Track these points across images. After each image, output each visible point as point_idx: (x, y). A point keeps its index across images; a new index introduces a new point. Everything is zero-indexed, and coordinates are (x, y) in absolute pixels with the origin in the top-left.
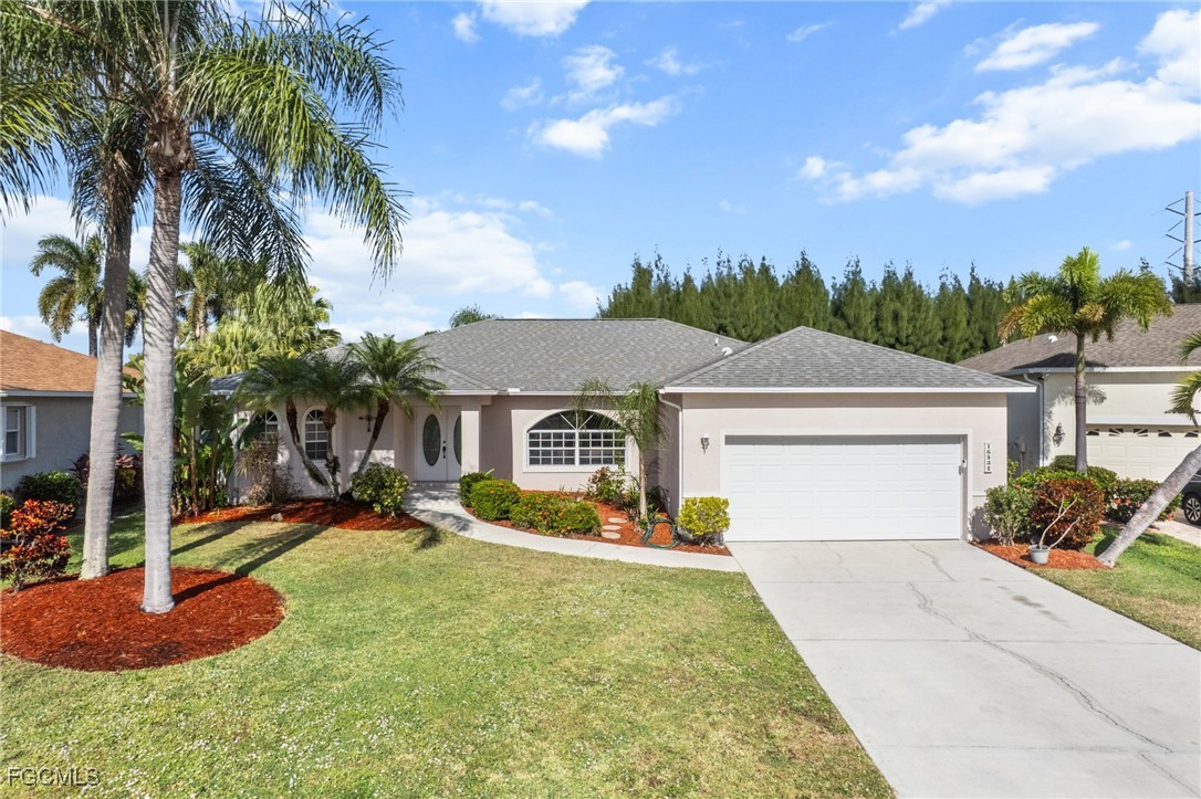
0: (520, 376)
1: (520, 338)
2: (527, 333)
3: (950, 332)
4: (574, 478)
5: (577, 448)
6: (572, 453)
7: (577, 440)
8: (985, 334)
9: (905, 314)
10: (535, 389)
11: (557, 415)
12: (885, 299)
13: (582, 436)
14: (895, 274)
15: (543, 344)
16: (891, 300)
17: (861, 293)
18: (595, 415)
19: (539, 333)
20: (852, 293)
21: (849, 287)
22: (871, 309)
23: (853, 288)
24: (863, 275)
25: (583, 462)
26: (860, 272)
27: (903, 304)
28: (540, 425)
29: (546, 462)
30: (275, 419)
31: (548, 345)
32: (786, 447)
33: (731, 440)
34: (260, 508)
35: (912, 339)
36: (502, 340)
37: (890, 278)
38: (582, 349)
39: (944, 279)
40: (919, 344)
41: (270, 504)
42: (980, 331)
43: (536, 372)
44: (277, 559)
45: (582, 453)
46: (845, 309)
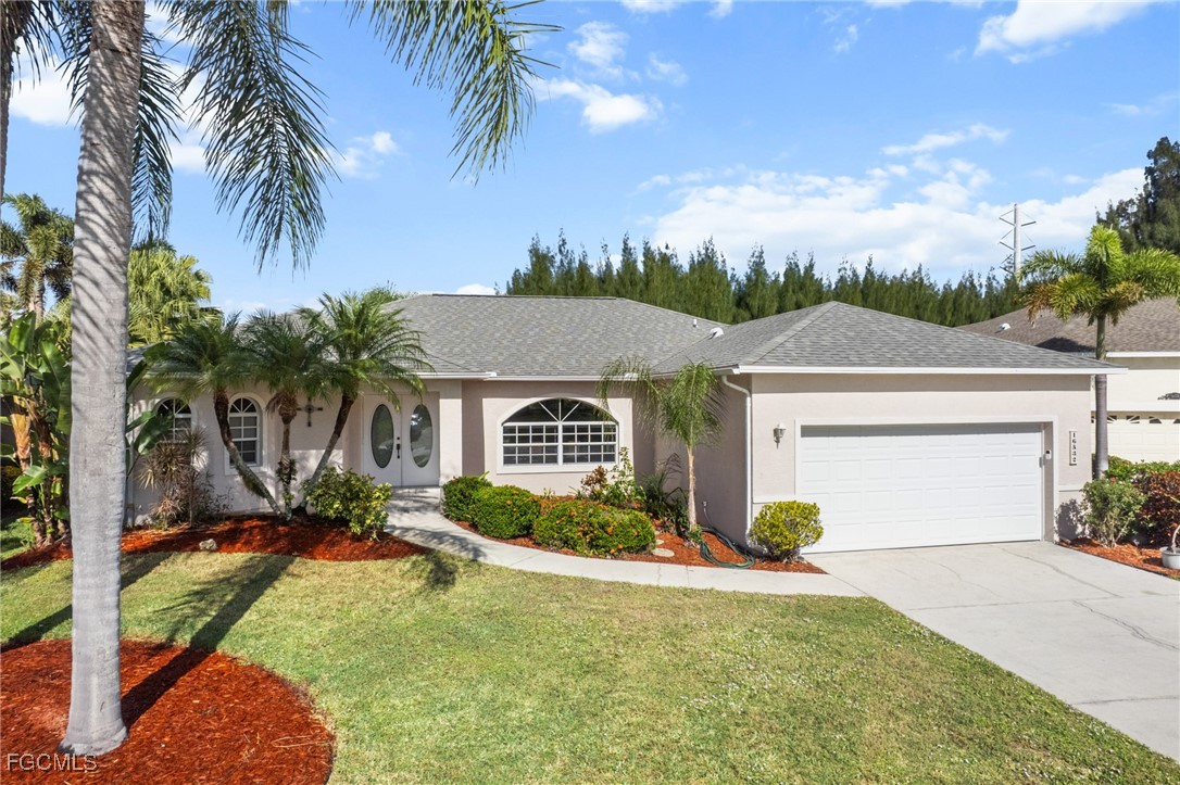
0: (489, 358)
1: (471, 316)
2: (476, 310)
4: (558, 480)
5: (560, 444)
6: (554, 449)
7: (560, 434)
10: (513, 373)
11: (537, 404)
12: (787, 291)
13: (566, 429)
14: (797, 266)
15: (500, 323)
16: (793, 291)
17: (764, 284)
18: (582, 403)
19: (490, 310)
20: (756, 285)
21: (754, 278)
23: (757, 280)
24: (766, 266)
25: (567, 460)
26: (764, 263)
28: (517, 417)
29: (524, 461)
30: (187, 410)
31: (505, 324)
32: (863, 438)
33: (808, 431)
34: (173, 531)
36: (450, 317)
37: (791, 271)
38: (549, 328)
39: (843, 271)
41: (185, 526)
43: (506, 354)
44: (246, 615)
45: (566, 449)
46: (748, 300)
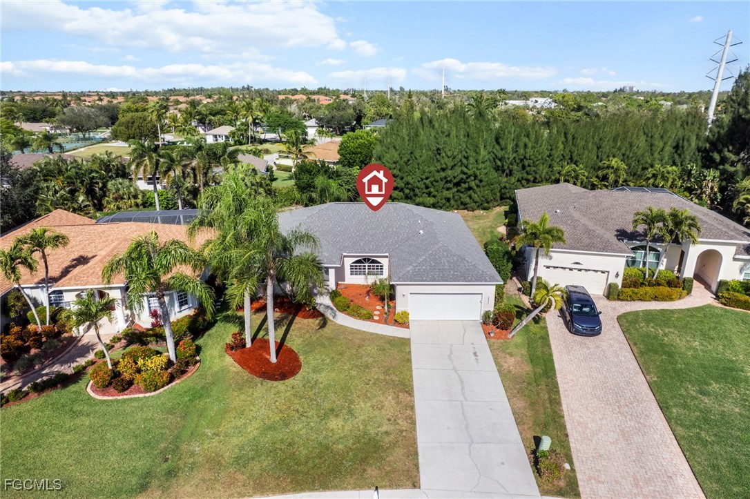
1: (345, 218)
2: (347, 213)
3: (553, 152)
5: (367, 270)
6: (365, 272)
8: (571, 153)
9: (530, 145)
10: (352, 252)
11: (360, 260)
13: (368, 266)
18: (374, 260)
22: (513, 140)
27: (529, 140)
28: (354, 263)
29: (356, 275)
35: (532, 157)
36: (338, 218)
40: (536, 159)
42: (570, 151)
45: (369, 272)
